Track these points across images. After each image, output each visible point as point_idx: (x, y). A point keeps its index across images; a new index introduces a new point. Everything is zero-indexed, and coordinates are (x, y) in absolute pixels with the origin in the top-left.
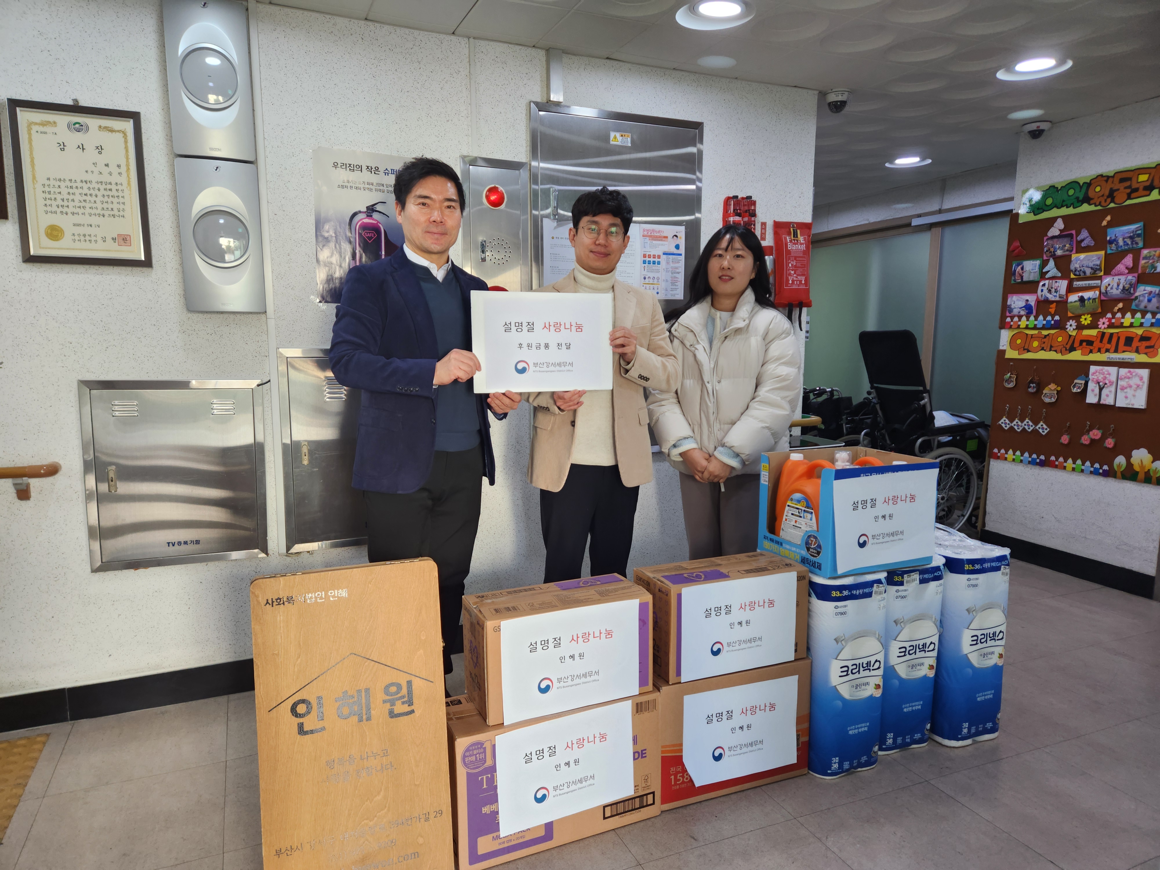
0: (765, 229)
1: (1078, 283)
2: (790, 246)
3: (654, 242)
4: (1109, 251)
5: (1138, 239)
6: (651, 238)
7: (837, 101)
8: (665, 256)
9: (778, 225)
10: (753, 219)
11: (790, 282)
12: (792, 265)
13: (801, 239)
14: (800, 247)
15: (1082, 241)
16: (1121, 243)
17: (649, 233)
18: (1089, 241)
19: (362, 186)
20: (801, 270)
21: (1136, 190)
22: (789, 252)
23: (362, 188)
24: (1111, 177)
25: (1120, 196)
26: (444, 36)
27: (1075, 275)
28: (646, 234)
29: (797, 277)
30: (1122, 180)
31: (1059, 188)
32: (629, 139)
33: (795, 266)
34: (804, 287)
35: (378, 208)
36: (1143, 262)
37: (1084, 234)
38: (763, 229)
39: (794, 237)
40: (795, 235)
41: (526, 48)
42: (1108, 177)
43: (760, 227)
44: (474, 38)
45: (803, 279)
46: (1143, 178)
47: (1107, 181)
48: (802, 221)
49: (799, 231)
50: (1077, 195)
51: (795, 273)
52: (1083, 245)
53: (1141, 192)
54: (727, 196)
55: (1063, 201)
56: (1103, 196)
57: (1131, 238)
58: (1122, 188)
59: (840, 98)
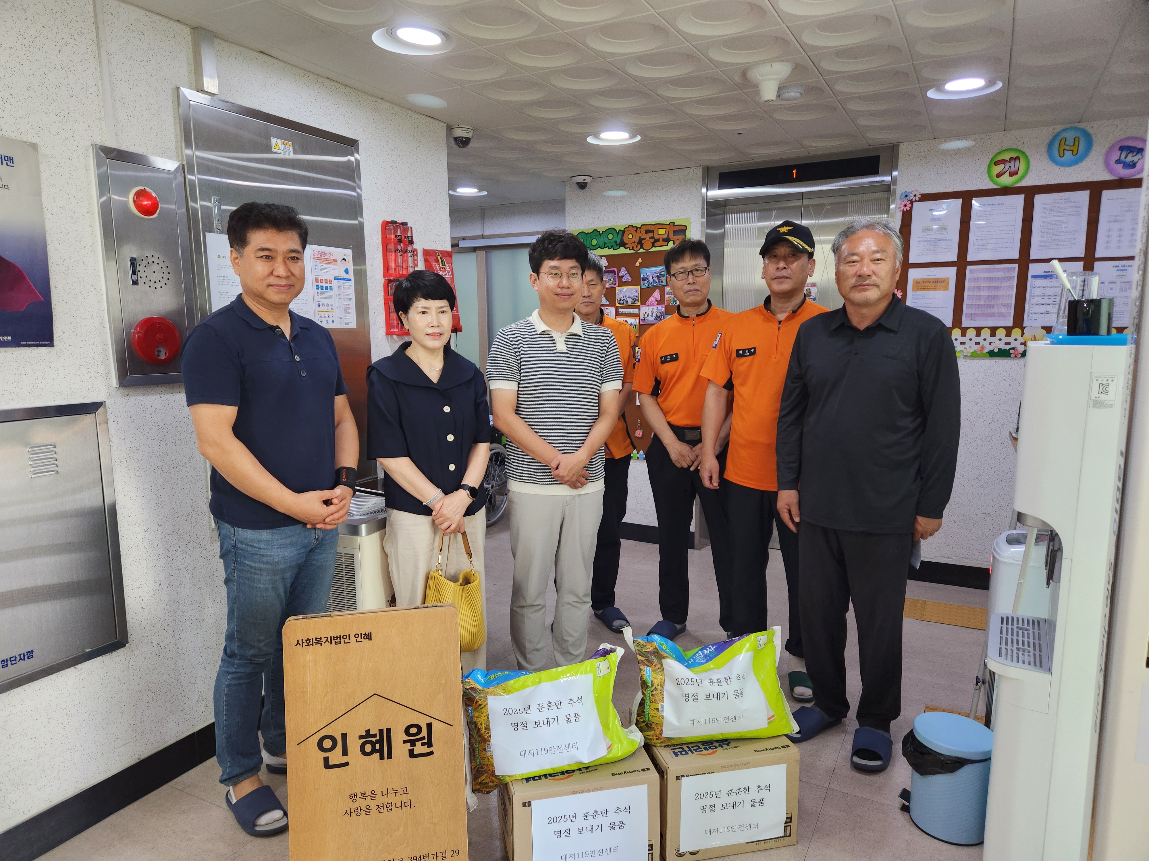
0: (417, 256)
1: (622, 310)
3: (325, 265)
4: (643, 287)
5: (662, 279)
6: (321, 261)
7: (462, 138)
8: (336, 281)
9: (426, 253)
10: (409, 246)
13: (447, 267)
15: (623, 276)
16: (651, 280)
17: (319, 255)
18: (627, 278)
21: (657, 240)
24: (639, 228)
25: (647, 244)
27: (619, 303)
28: (316, 256)
30: (647, 232)
31: (601, 232)
32: (291, 151)
36: (667, 296)
37: (623, 271)
42: (637, 228)
46: (662, 231)
47: (636, 231)
49: (445, 260)
50: (616, 239)
52: (623, 280)
53: (661, 242)
54: (384, 219)
55: (605, 243)
56: (634, 242)
57: (658, 277)
58: (648, 238)
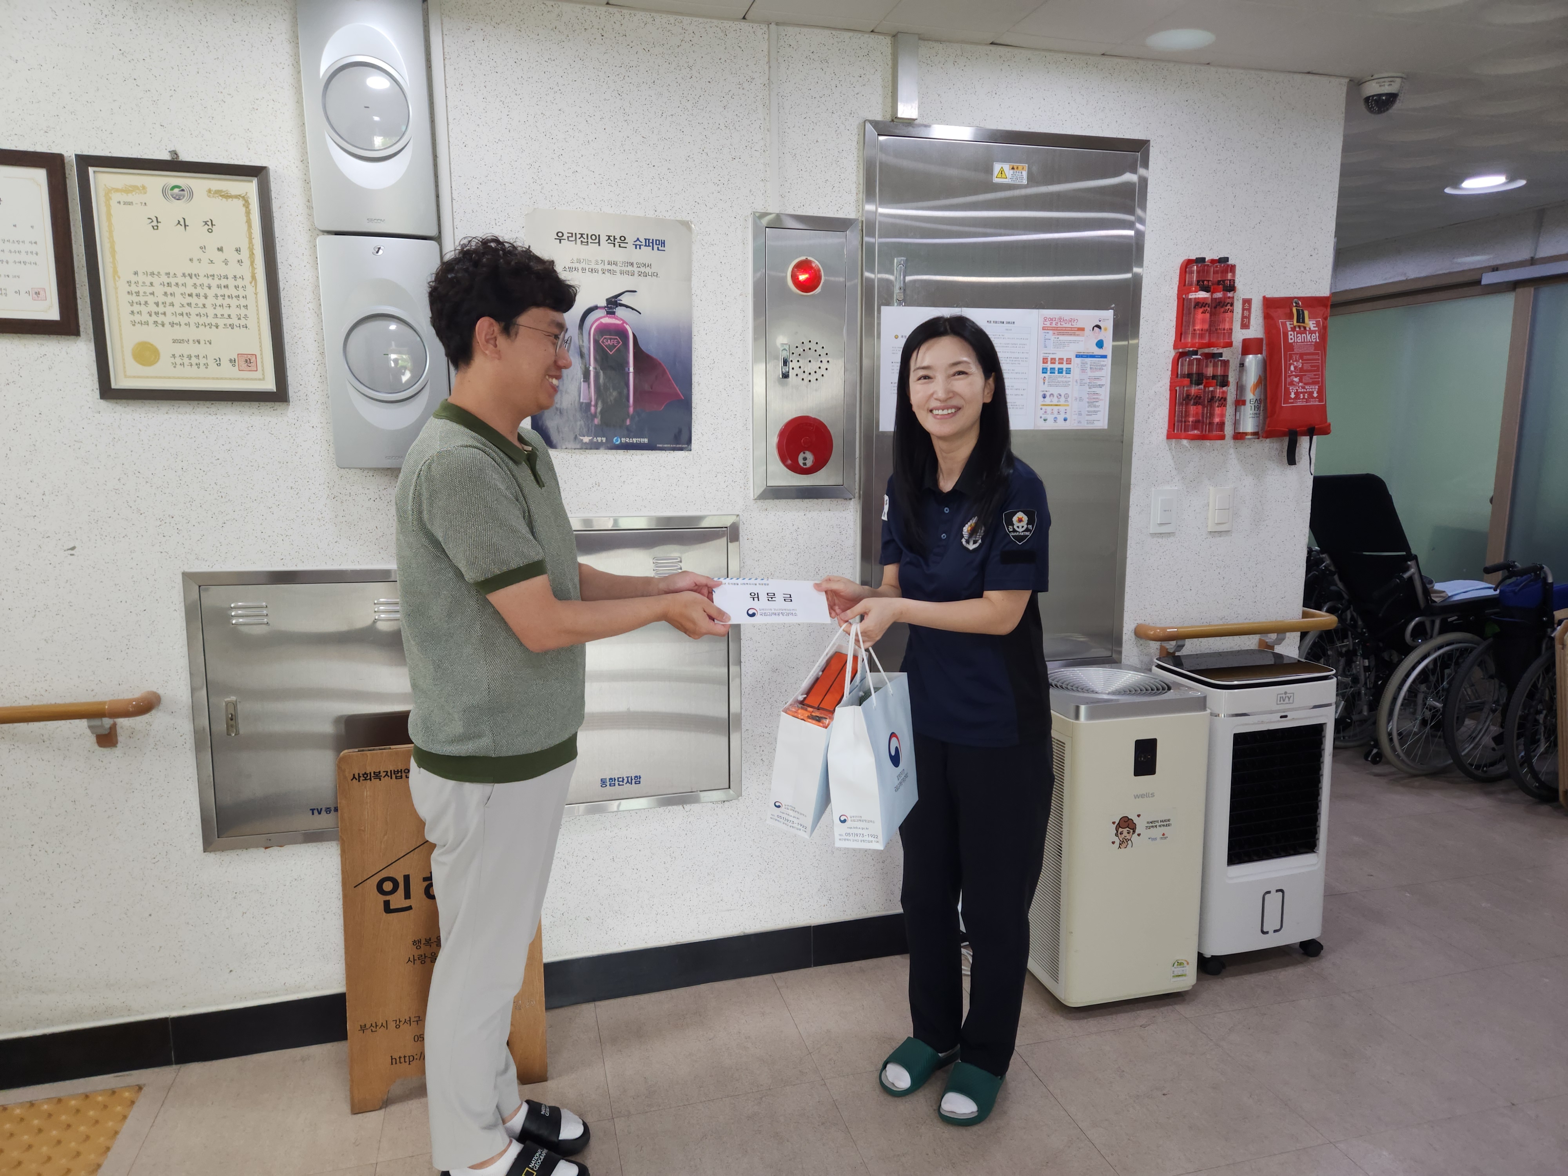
0: (1249, 310)
2: (1292, 337)
3: (1062, 338)
6: (1055, 332)
7: (1380, 95)
8: (1079, 359)
9: (1270, 304)
10: (1230, 294)
11: (1293, 396)
12: (1295, 367)
13: (1311, 324)
14: (1309, 337)
17: (1054, 323)
19: (600, 267)
20: (1311, 375)
22: (1290, 347)
23: (600, 270)
26: (731, 23)
28: (1048, 325)
29: (1303, 388)
32: (1025, 174)
33: (1301, 370)
34: (1317, 403)
35: (624, 299)
38: (1246, 309)
39: (1298, 321)
40: (1301, 319)
41: (860, 35)
43: (1240, 306)
44: (777, 24)
45: (1315, 390)
48: (1314, 295)
49: (1306, 313)
51: (1301, 381)
54: (1187, 258)
59: (1387, 89)
